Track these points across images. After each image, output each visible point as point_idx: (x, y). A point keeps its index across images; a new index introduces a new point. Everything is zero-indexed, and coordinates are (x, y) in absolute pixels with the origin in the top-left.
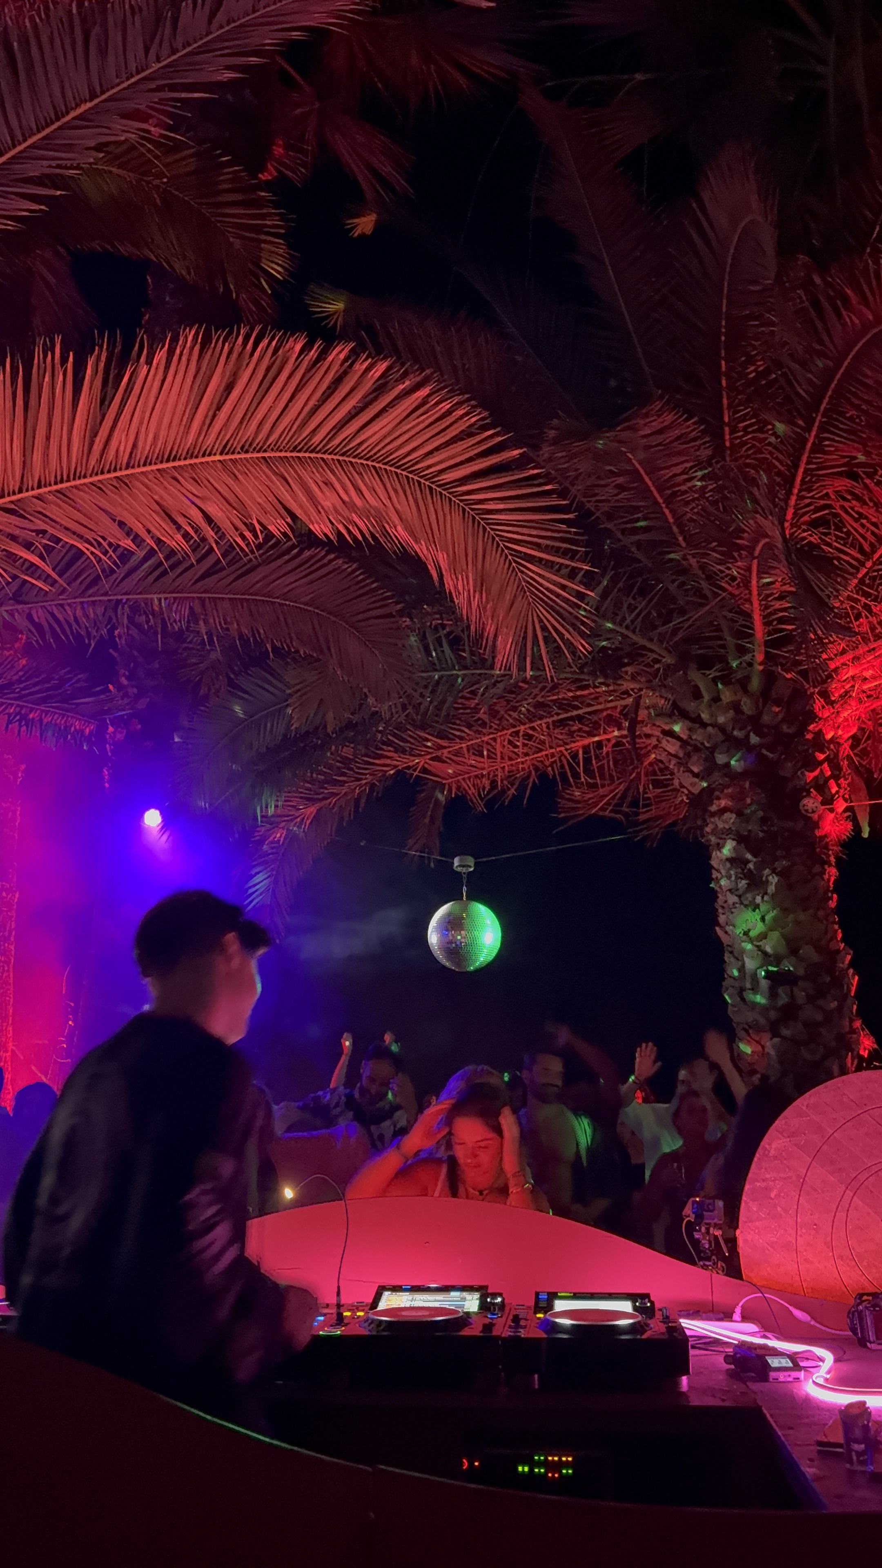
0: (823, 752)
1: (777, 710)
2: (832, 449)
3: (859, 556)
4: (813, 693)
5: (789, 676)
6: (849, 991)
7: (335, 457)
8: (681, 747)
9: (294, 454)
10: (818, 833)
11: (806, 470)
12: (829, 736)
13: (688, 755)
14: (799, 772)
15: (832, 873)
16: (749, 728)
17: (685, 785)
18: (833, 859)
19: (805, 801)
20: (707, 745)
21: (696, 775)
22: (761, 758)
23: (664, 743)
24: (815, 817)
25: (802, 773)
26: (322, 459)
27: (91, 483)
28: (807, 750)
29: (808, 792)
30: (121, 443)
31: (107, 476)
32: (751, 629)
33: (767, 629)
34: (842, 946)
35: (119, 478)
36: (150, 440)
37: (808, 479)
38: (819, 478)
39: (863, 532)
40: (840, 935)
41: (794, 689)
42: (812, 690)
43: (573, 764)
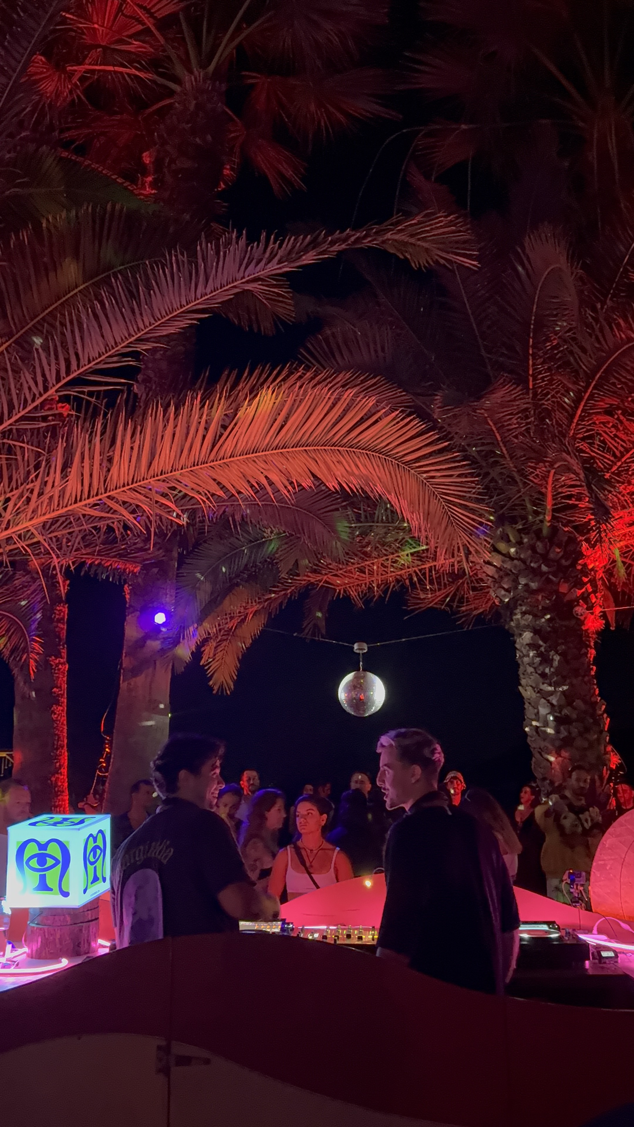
0: (588, 577)
1: (559, 550)
2: (599, 399)
4: (581, 541)
5: (566, 529)
6: (604, 727)
8: (496, 572)
10: (583, 628)
11: (583, 410)
12: (590, 567)
13: (501, 577)
14: (572, 590)
15: (592, 653)
16: (541, 562)
17: (500, 595)
18: (592, 644)
19: (576, 609)
20: (514, 571)
21: (506, 590)
22: (548, 580)
24: (582, 618)
25: (574, 591)
27: (210, 466)
28: (577, 576)
29: (578, 602)
30: (228, 446)
31: (219, 462)
32: (543, 501)
33: (554, 502)
34: (599, 698)
35: (224, 463)
36: (244, 443)
37: (583, 414)
38: (590, 414)
39: (616, 445)
40: (597, 692)
41: (569, 537)
42: (581, 538)
43: (422, 577)
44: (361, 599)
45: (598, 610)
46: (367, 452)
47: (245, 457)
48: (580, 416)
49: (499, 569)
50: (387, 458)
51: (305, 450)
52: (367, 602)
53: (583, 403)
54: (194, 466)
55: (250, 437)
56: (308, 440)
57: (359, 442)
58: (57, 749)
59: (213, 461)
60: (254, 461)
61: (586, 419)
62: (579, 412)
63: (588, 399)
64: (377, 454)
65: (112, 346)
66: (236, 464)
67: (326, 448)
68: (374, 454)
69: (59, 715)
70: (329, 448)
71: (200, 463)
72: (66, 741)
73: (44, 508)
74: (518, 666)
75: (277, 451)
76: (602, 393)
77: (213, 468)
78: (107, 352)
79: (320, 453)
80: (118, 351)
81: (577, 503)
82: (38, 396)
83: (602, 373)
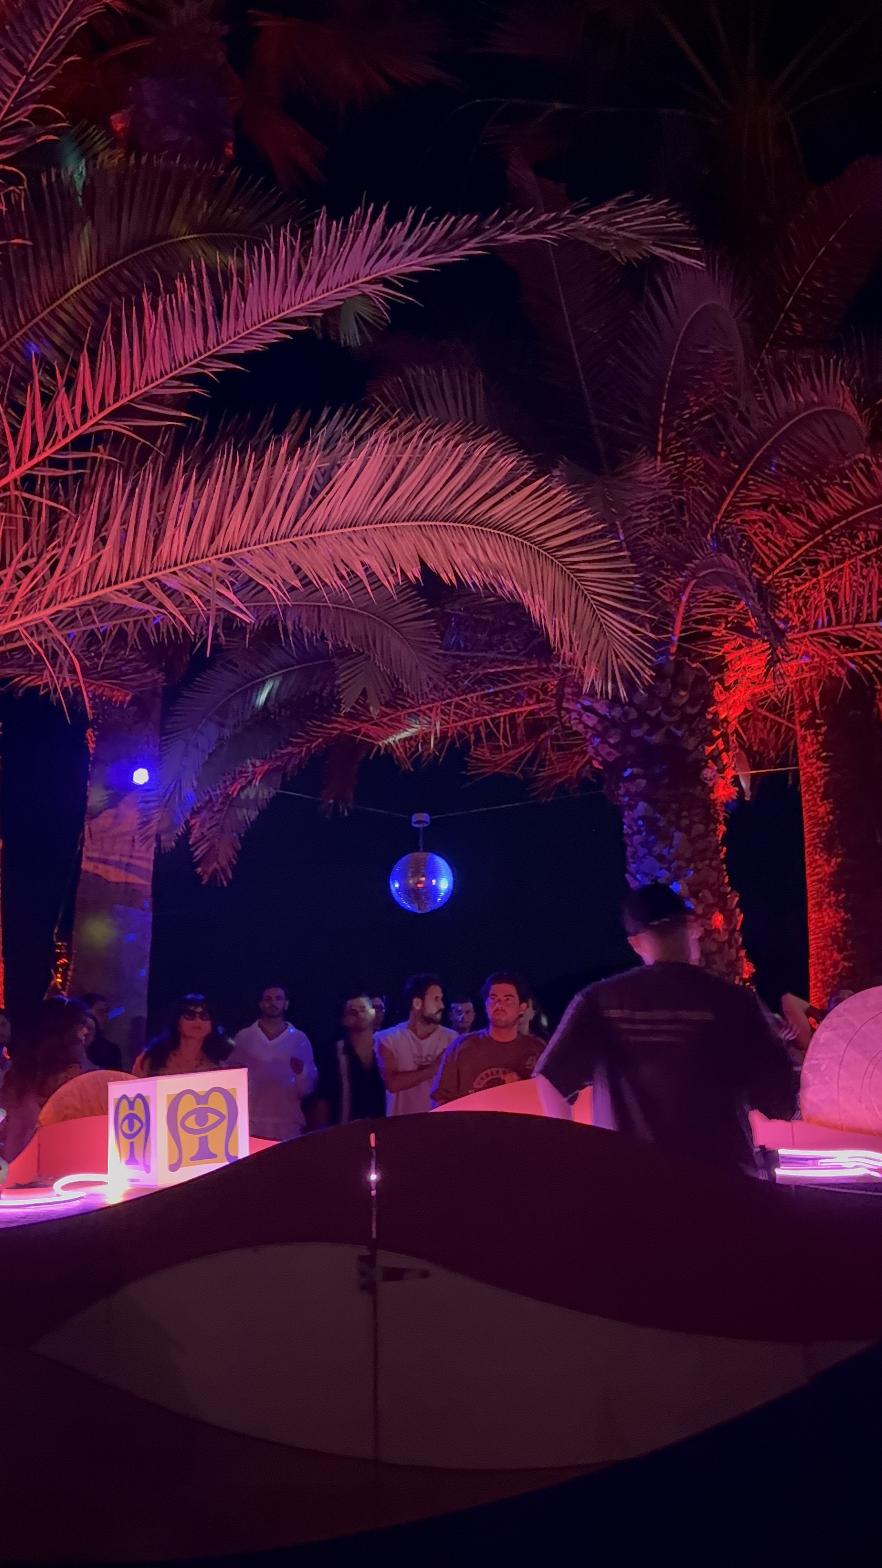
0: (719, 730)
1: (683, 693)
2: (754, 488)
3: (762, 572)
4: (714, 681)
5: (694, 665)
6: (736, 926)
7: (471, 527)
8: (599, 722)
9: (442, 523)
10: (712, 796)
11: (731, 501)
12: (723, 716)
13: (606, 729)
14: (700, 747)
15: (722, 829)
16: (660, 708)
17: (603, 753)
18: (721, 818)
19: (705, 772)
20: (623, 720)
21: (611, 746)
22: (669, 733)
23: (585, 718)
24: (711, 784)
25: (704, 748)
26: (462, 528)
27: (291, 542)
28: (705, 728)
29: (707, 762)
30: (320, 515)
31: (305, 537)
32: (668, 625)
33: (684, 627)
34: (729, 889)
35: (311, 538)
36: (341, 512)
37: (730, 508)
38: (740, 508)
39: (767, 552)
40: (727, 880)
41: (696, 676)
42: (712, 678)
43: (495, 730)
44: (409, 758)
45: (730, 774)
46: (499, 532)
47: (339, 531)
48: (726, 509)
49: (602, 718)
50: (525, 542)
51: (419, 526)
52: (416, 762)
53: (732, 493)
54: (271, 540)
55: (349, 503)
56: (423, 511)
57: (490, 518)
59: (297, 535)
60: (350, 539)
61: (734, 515)
62: (724, 506)
63: (739, 488)
64: (512, 537)
65: (180, 363)
66: (326, 542)
67: (447, 524)
68: (509, 535)
70: (451, 524)
71: (279, 537)
73: (66, 592)
74: (624, 846)
75: (382, 525)
76: (760, 480)
77: (295, 545)
78: (171, 372)
79: (438, 532)
80: (184, 370)
81: (711, 628)
82: (71, 427)
83: (765, 450)
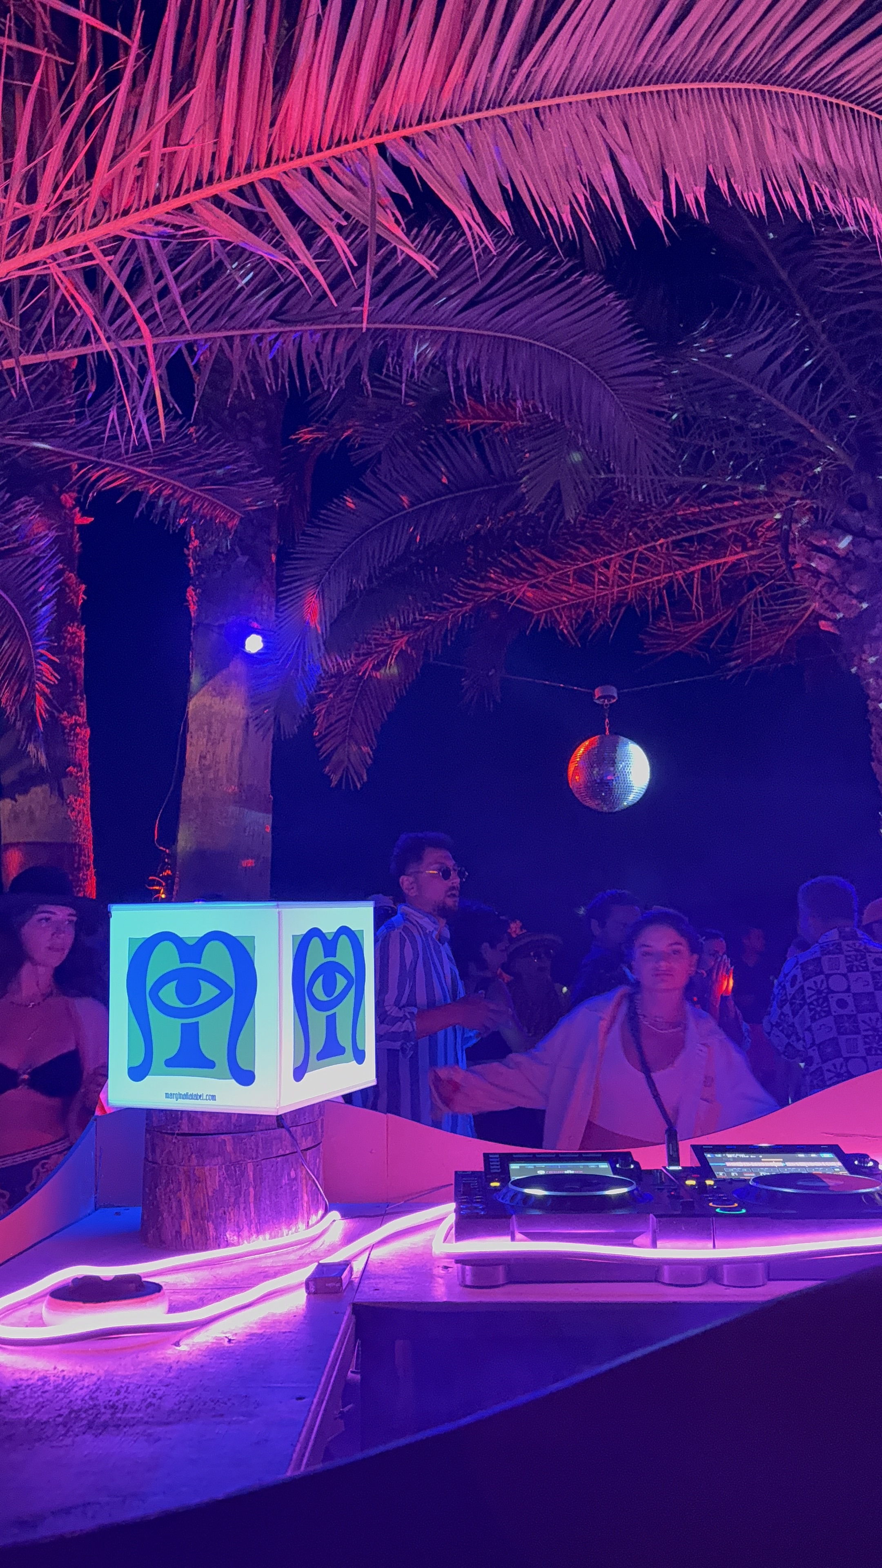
7: (809, 94)
8: (838, 565)
9: (760, 87)
13: (848, 574)
21: (854, 596)
26: (793, 97)
27: (504, 118)
30: (556, 58)
31: (527, 106)
35: (538, 111)
44: (575, 632)
46: (853, 106)
51: (721, 92)
54: (472, 110)
56: (731, 60)
57: (836, 81)
58: (79, 869)
59: (515, 101)
60: (601, 115)
66: (562, 122)
67: (769, 88)
69: (79, 812)
70: (775, 89)
71: (484, 104)
72: (92, 856)
73: (125, 194)
75: (660, 87)
77: (510, 125)
79: (751, 106)
